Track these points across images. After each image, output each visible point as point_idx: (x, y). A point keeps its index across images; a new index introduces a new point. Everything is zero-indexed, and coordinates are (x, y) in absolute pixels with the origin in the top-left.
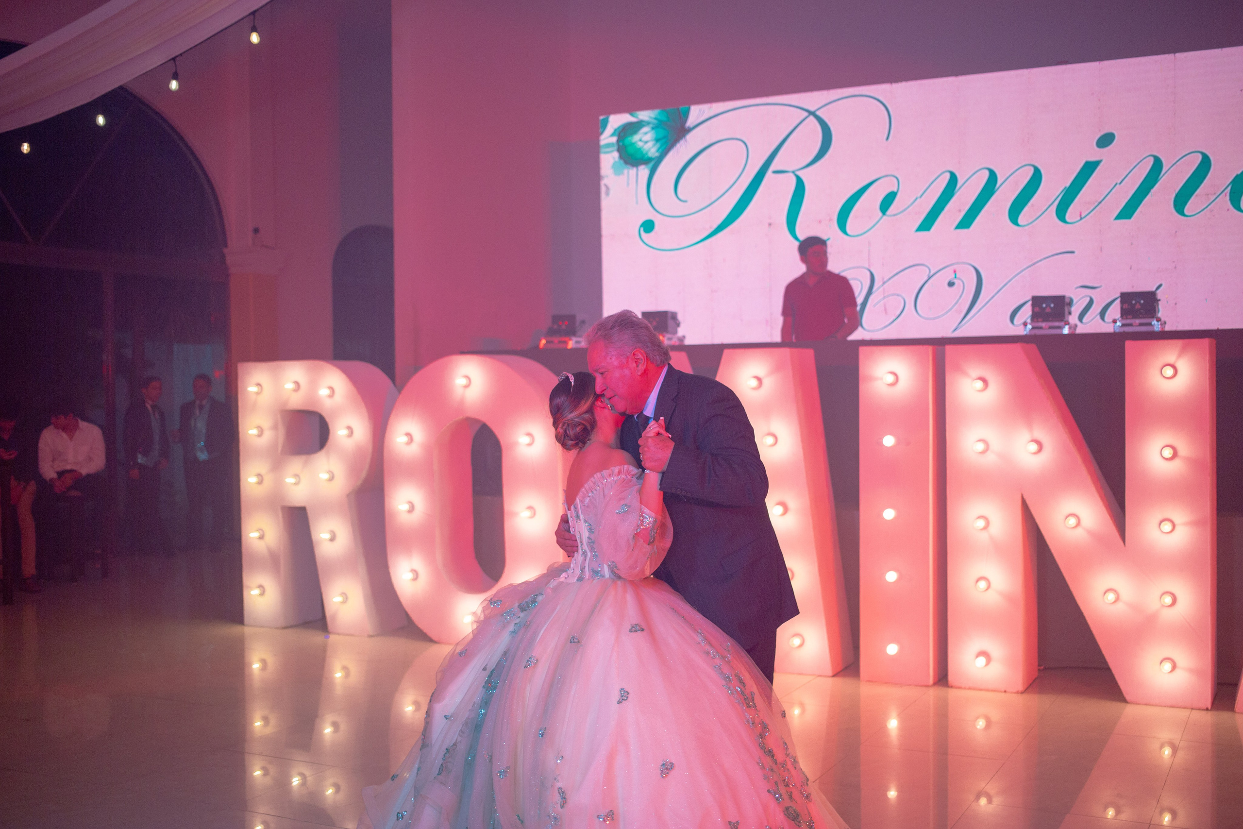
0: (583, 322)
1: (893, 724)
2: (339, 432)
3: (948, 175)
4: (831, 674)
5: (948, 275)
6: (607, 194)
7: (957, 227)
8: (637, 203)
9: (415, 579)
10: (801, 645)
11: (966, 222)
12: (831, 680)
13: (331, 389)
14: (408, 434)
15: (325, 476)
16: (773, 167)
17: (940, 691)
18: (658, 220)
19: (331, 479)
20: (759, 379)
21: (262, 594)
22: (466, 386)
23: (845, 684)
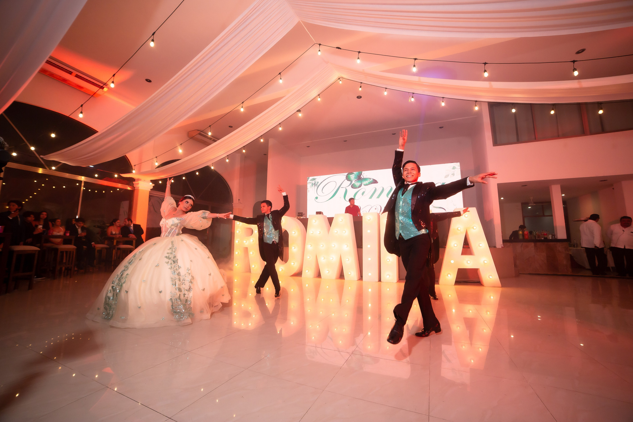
0: (304, 214)
1: (370, 290)
3: (375, 188)
5: (375, 207)
6: (309, 192)
7: (377, 198)
8: (314, 193)
10: (351, 274)
11: (378, 197)
12: (357, 281)
15: (252, 241)
16: (341, 187)
17: (380, 282)
18: (318, 197)
19: (253, 242)
20: (342, 220)
21: (238, 265)
23: (360, 281)
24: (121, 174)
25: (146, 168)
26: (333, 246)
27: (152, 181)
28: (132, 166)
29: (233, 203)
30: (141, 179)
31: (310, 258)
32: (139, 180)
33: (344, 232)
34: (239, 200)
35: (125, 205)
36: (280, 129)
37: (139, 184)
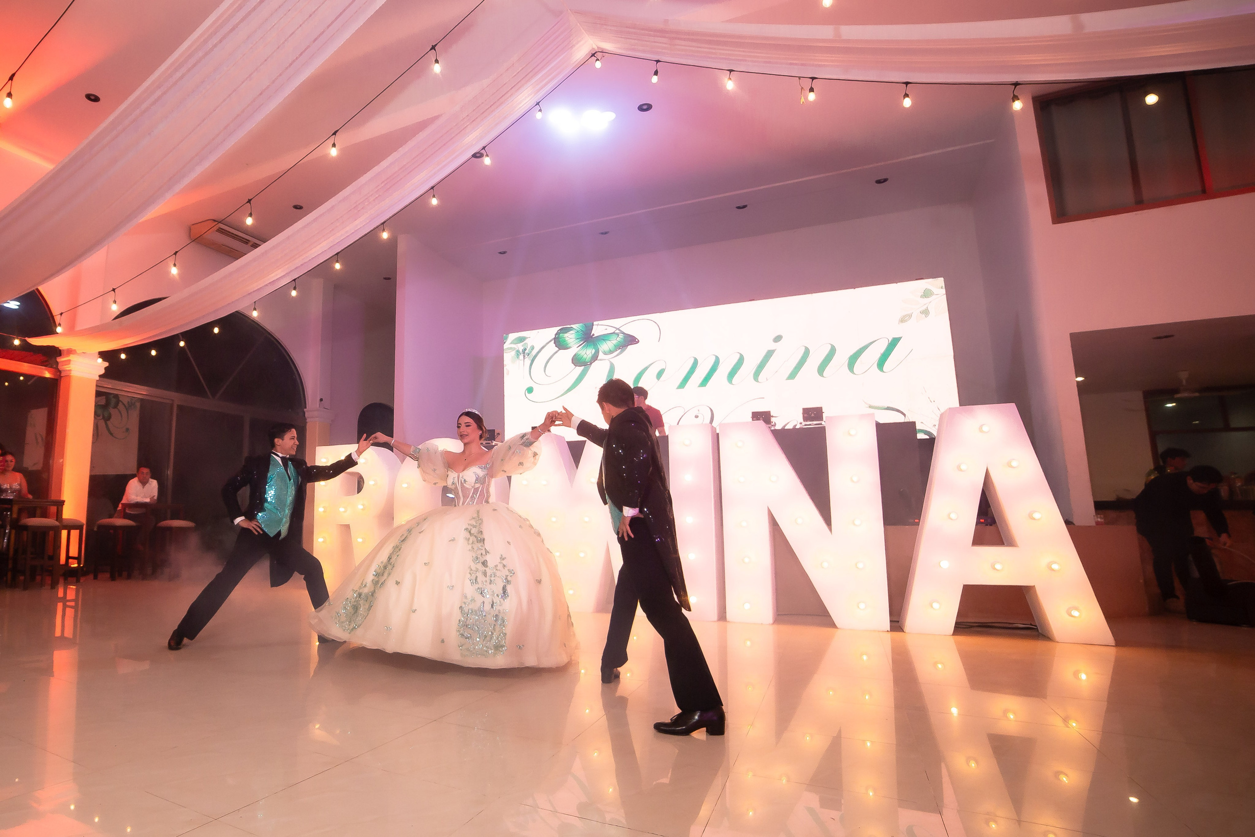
7: (699, 387)
11: (703, 384)
18: (537, 387)
24: (29, 337)
25: (87, 318)
27: (104, 355)
28: (53, 317)
30: (75, 350)
32: (70, 352)
34: (320, 400)
35: (38, 417)
36: (434, 202)
37: (72, 363)
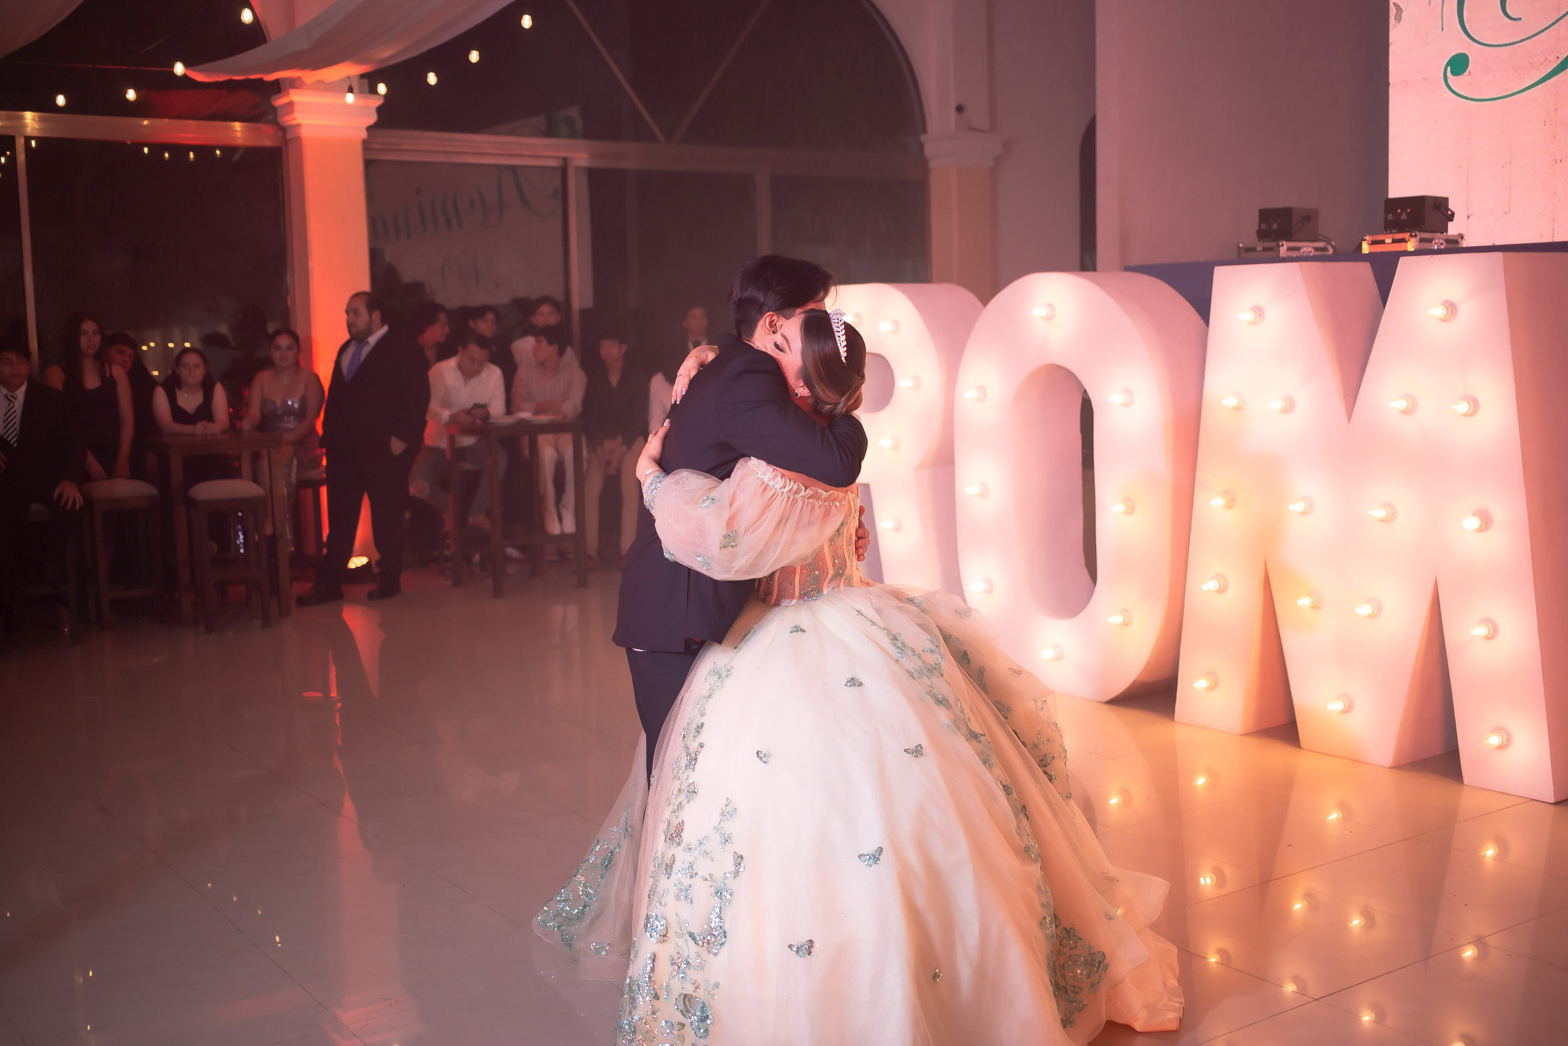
2: (903, 383)
4: (1552, 800)
6: (1398, 18)
8: (1442, 30)
9: (989, 591)
10: (1507, 741)
13: (896, 323)
14: (982, 388)
15: (887, 443)
18: (1474, 52)
19: (896, 447)
20: (1451, 308)
22: (1049, 318)
26: (1380, 513)
29: (923, 138)
31: (1222, 590)
33: (1463, 407)
34: (960, 109)
